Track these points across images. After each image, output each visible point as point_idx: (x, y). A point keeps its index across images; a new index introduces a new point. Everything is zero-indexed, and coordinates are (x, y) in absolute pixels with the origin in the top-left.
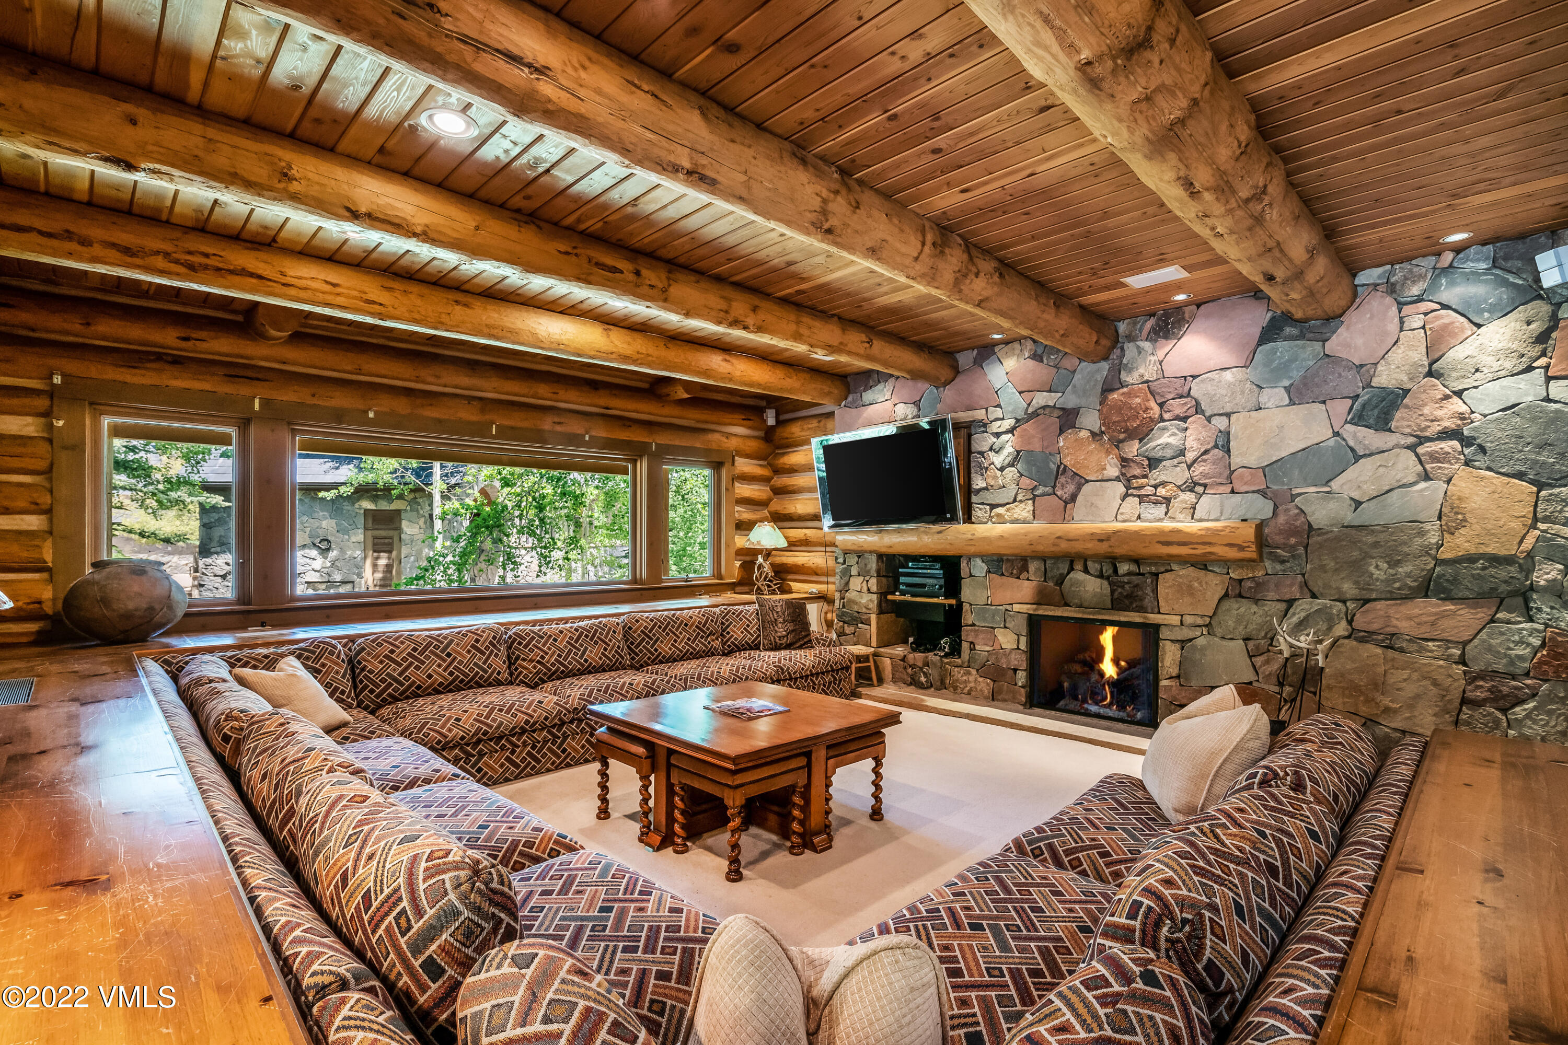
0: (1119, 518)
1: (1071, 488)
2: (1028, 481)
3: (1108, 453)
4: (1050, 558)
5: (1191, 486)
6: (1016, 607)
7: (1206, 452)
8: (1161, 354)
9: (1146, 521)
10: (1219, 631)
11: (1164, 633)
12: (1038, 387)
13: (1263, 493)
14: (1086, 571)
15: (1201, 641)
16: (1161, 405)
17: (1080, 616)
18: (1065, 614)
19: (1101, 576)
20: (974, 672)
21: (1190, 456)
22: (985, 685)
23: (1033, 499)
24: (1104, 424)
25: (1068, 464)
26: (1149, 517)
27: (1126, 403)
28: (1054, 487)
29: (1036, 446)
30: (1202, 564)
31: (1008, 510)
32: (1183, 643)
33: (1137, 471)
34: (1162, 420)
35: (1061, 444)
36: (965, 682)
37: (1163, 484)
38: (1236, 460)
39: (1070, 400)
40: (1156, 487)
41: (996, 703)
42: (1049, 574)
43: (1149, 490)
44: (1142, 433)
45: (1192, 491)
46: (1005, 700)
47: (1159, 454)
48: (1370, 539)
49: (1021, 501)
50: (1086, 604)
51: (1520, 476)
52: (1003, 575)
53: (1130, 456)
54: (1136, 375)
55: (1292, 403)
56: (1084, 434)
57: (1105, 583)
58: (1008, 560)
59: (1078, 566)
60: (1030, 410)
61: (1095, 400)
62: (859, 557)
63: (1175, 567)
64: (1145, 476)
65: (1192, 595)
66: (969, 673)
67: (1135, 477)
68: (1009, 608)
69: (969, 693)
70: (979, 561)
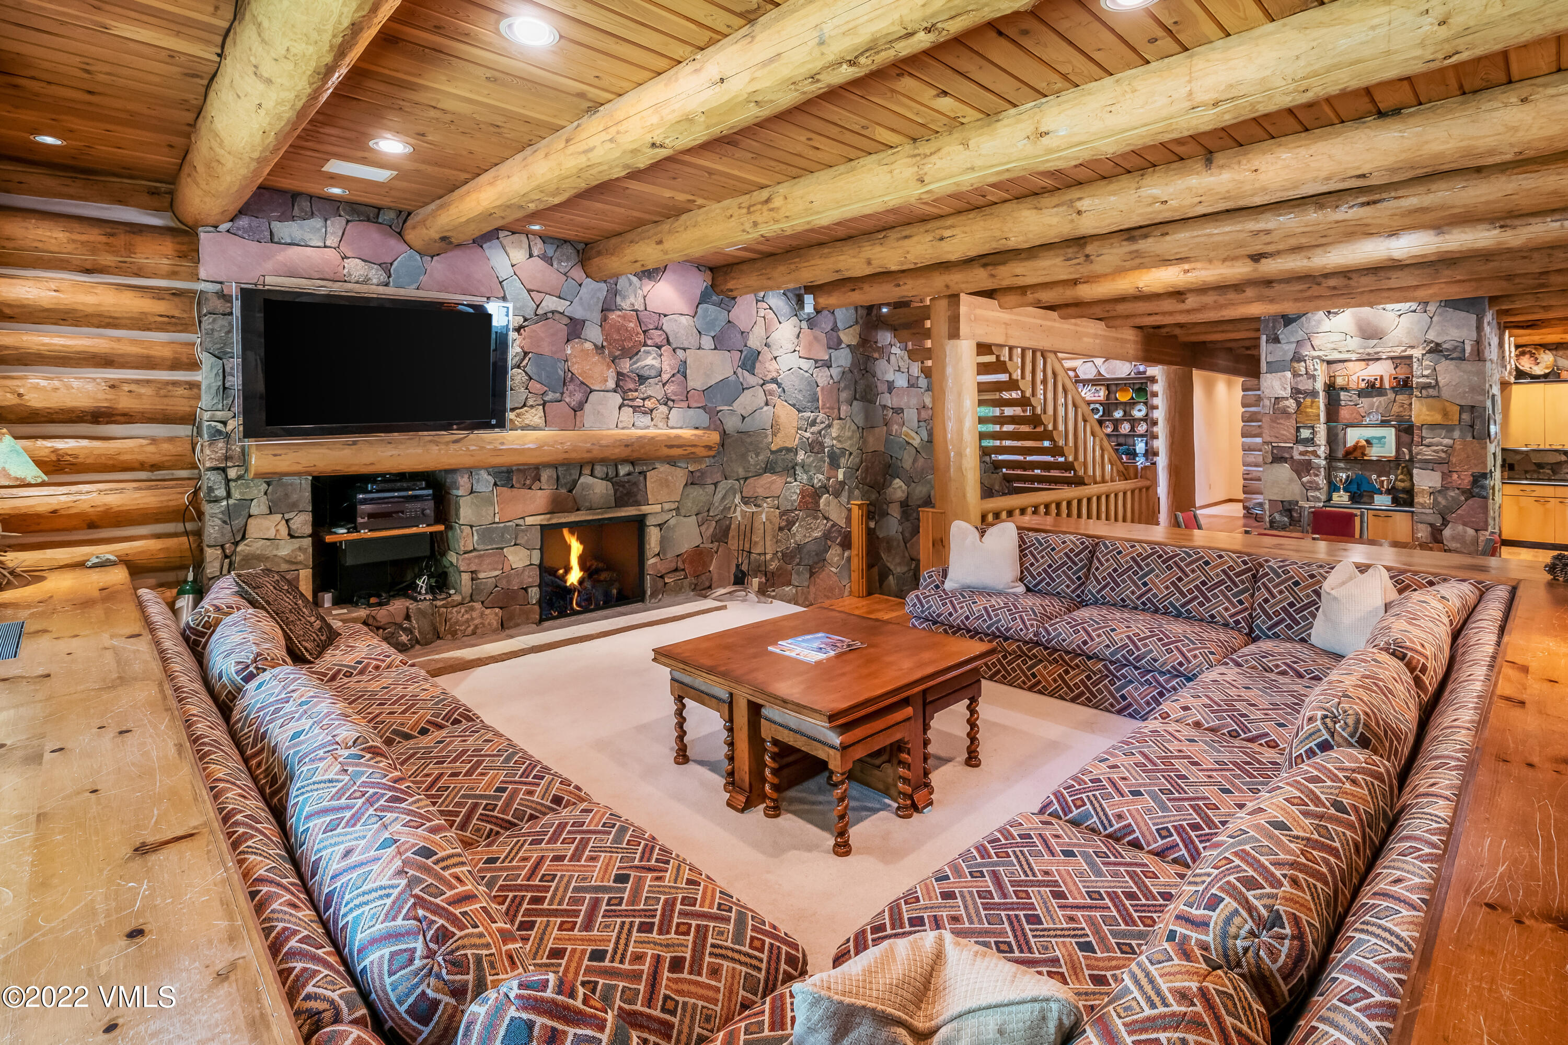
0: (620, 425)
1: (578, 396)
2: (539, 386)
3: (609, 367)
4: (563, 465)
5: (666, 401)
6: (530, 520)
7: (673, 375)
8: (646, 289)
9: (638, 428)
10: (683, 512)
11: (650, 521)
12: (548, 290)
13: (703, 408)
14: (592, 475)
15: (672, 522)
16: (644, 332)
17: (590, 518)
18: (577, 519)
19: (606, 478)
20: (478, 605)
21: (665, 377)
22: (493, 616)
23: (544, 405)
24: (606, 340)
25: (575, 372)
26: (641, 424)
27: (623, 326)
28: (562, 394)
29: (546, 349)
30: (672, 462)
31: (518, 415)
32: (660, 526)
33: (632, 386)
34: (645, 345)
35: (569, 352)
36: (467, 621)
37: (649, 397)
38: (691, 384)
39: (578, 312)
40: (644, 399)
41: (508, 632)
42: (562, 481)
43: (639, 402)
44: (632, 353)
45: (666, 404)
46: (517, 625)
47: (646, 373)
48: (749, 440)
49: (532, 406)
50: (594, 506)
51: (794, 406)
52: (512, 486)
53: (625, 371)
54: (628, 302)
55: (716, 348)
56: (588, 346)
57: (610, 484)
58: (518, 470)
59: (587, 471)
60: (540, 312)
61: (596, 316)
62: (269, 484)
63: (657, 465)
64: (636, 390)
65: (668, 486)
66: (472, 609)
67: (630, 390)
68: (521, 522)
69: (474, 633)
70: (484, 474)
